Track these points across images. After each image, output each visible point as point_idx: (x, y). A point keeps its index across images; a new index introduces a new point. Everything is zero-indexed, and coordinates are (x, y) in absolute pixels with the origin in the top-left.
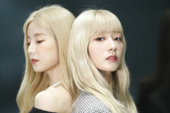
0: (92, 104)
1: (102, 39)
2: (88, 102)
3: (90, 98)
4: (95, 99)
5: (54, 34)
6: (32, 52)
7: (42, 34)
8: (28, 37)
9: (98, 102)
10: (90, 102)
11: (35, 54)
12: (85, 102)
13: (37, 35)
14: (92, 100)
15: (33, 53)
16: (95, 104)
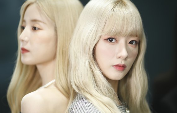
0: (85, 110)
1: (114, 41)
2: (81, 108)
3: (83, 102)
4: (89, 105)
5: (56, 25)
6: (24, 39)
7: (41, 21)
8: (24, 21)
9: (92, 108)
10: (83, 107)
11: (27, 42)
12: (78, 108)
13: (35, 21)
14: (85, 106)
15: (25, 41)
16: (87, 110)
